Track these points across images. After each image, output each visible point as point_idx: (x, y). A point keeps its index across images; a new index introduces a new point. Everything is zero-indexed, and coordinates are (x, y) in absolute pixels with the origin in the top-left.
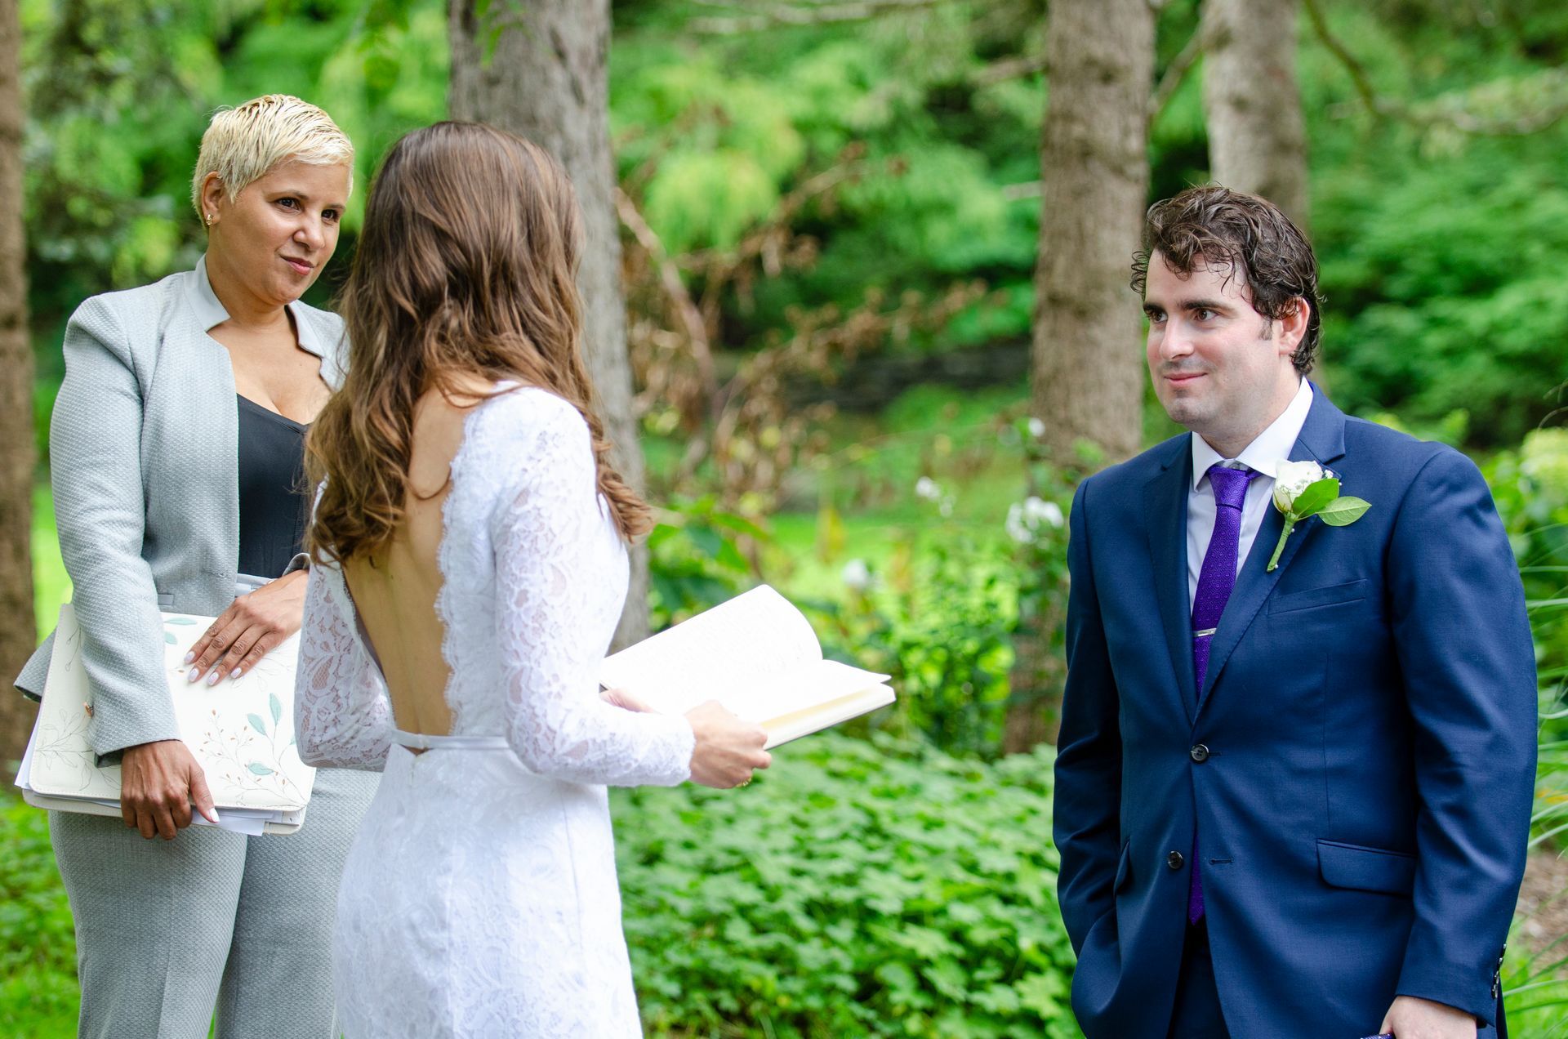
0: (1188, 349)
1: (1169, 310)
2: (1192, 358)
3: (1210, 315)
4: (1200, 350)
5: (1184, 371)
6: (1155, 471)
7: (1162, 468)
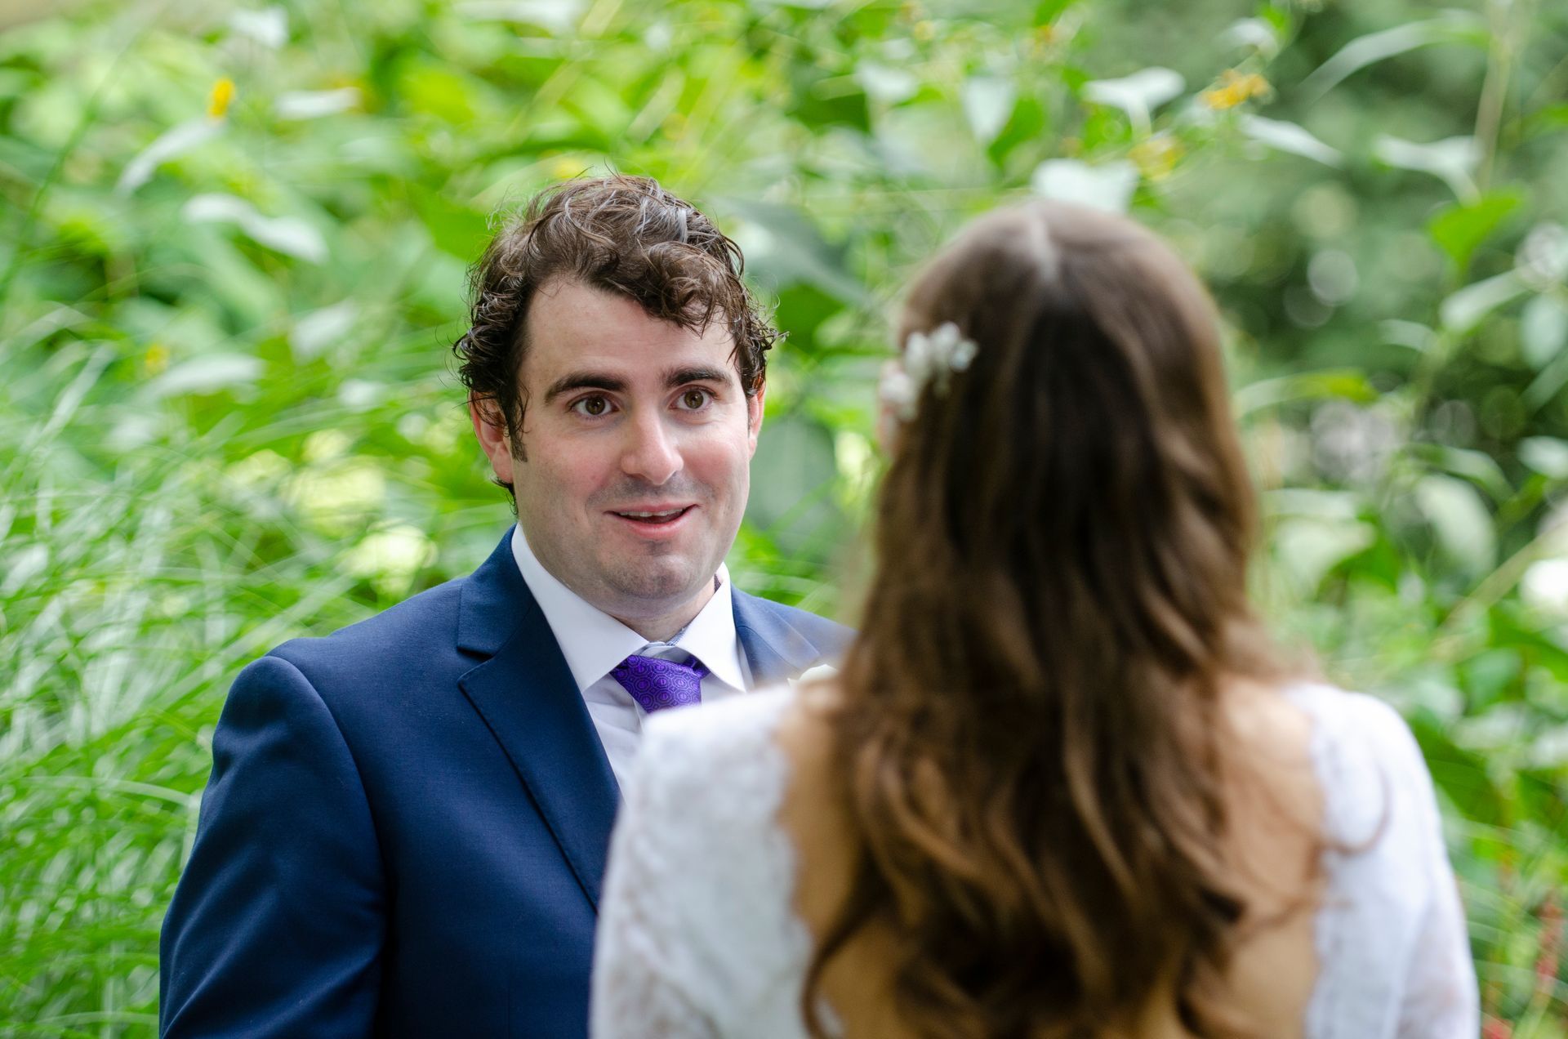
1: (641, 389)
2: (680, 477)
4: (692, 462)
6: (452, 657)
7: (463, 651)
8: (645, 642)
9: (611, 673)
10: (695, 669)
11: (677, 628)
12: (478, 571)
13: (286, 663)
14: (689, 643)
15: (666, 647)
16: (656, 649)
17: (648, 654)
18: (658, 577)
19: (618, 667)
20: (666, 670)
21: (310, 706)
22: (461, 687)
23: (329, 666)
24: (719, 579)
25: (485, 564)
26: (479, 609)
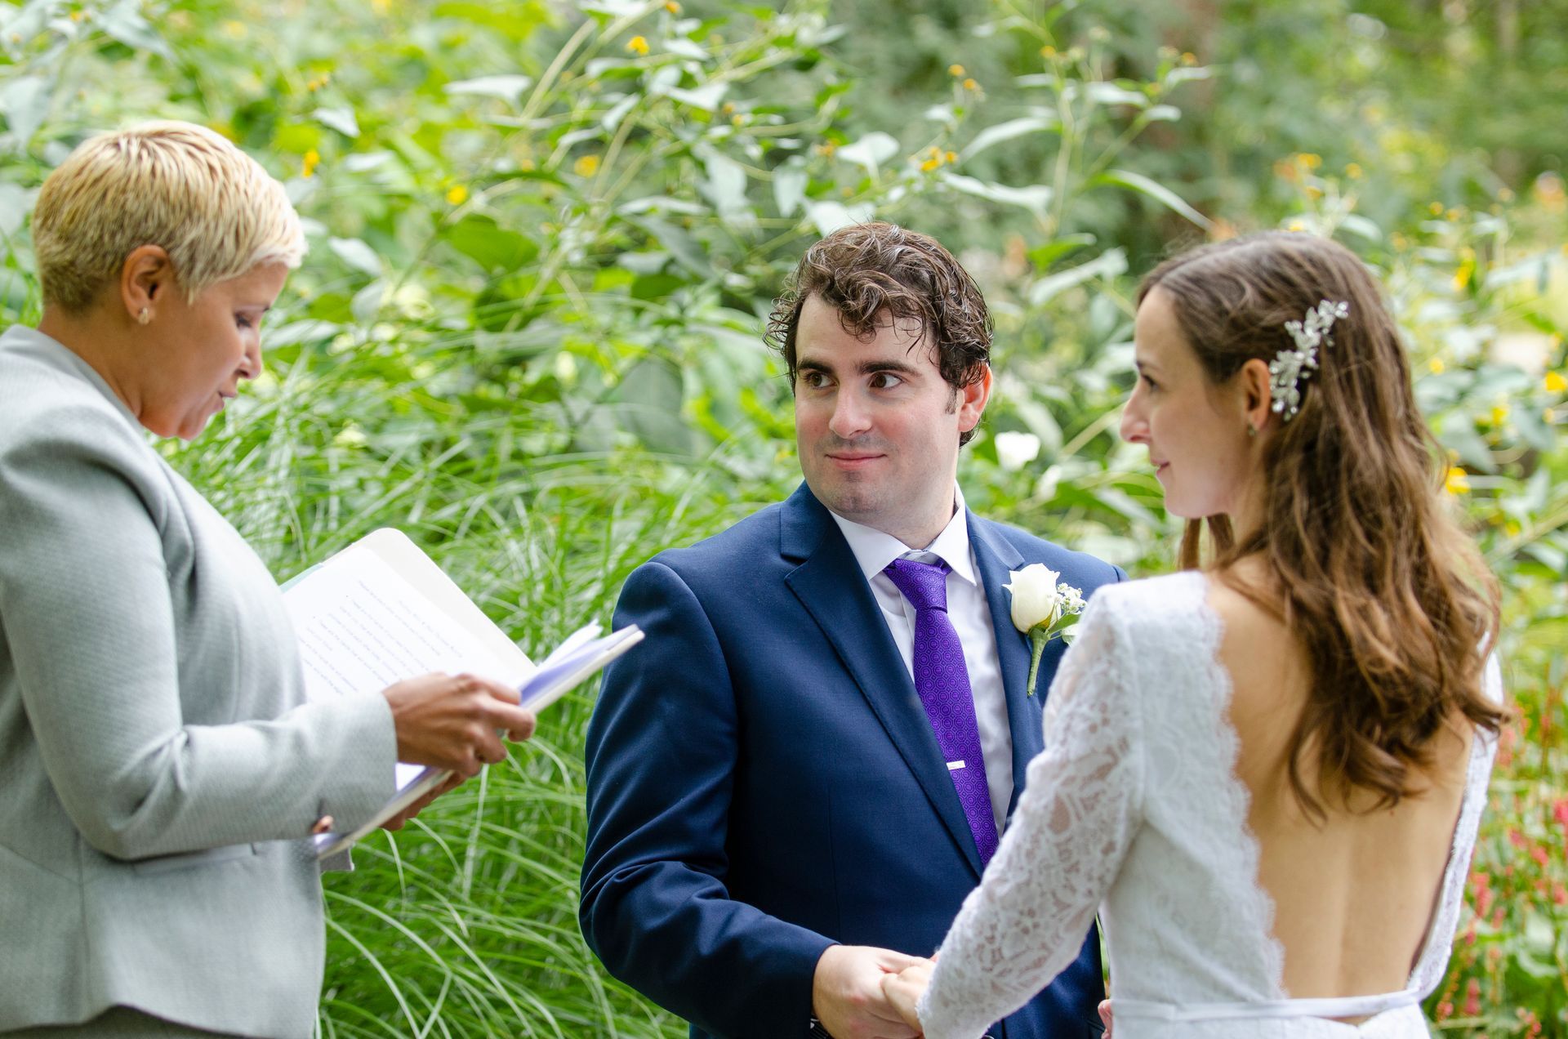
0: (866, 424)
1: (842, 373)
2: (871, 435)
3: (891, 382)
4: (879, 426)
5: (860, 450)
6: (777, 560)
7: (786, 557)
8: (907, 549)
9: (883, 571)
10: (942, 569)
11: (930, 540)
12: (791, 498)
13: (666, 567)
14: (939, 549)
15: (923, 553)
16: (916, 555)
17: (910, 558)
18: (852, 498)
19: (888, 567)
20: (922, 570)
21: (686, 595)
22: (787, 585)
23: (695, 568)
24: (958, 504)
25: (795, 493)
26: (794, 526)
